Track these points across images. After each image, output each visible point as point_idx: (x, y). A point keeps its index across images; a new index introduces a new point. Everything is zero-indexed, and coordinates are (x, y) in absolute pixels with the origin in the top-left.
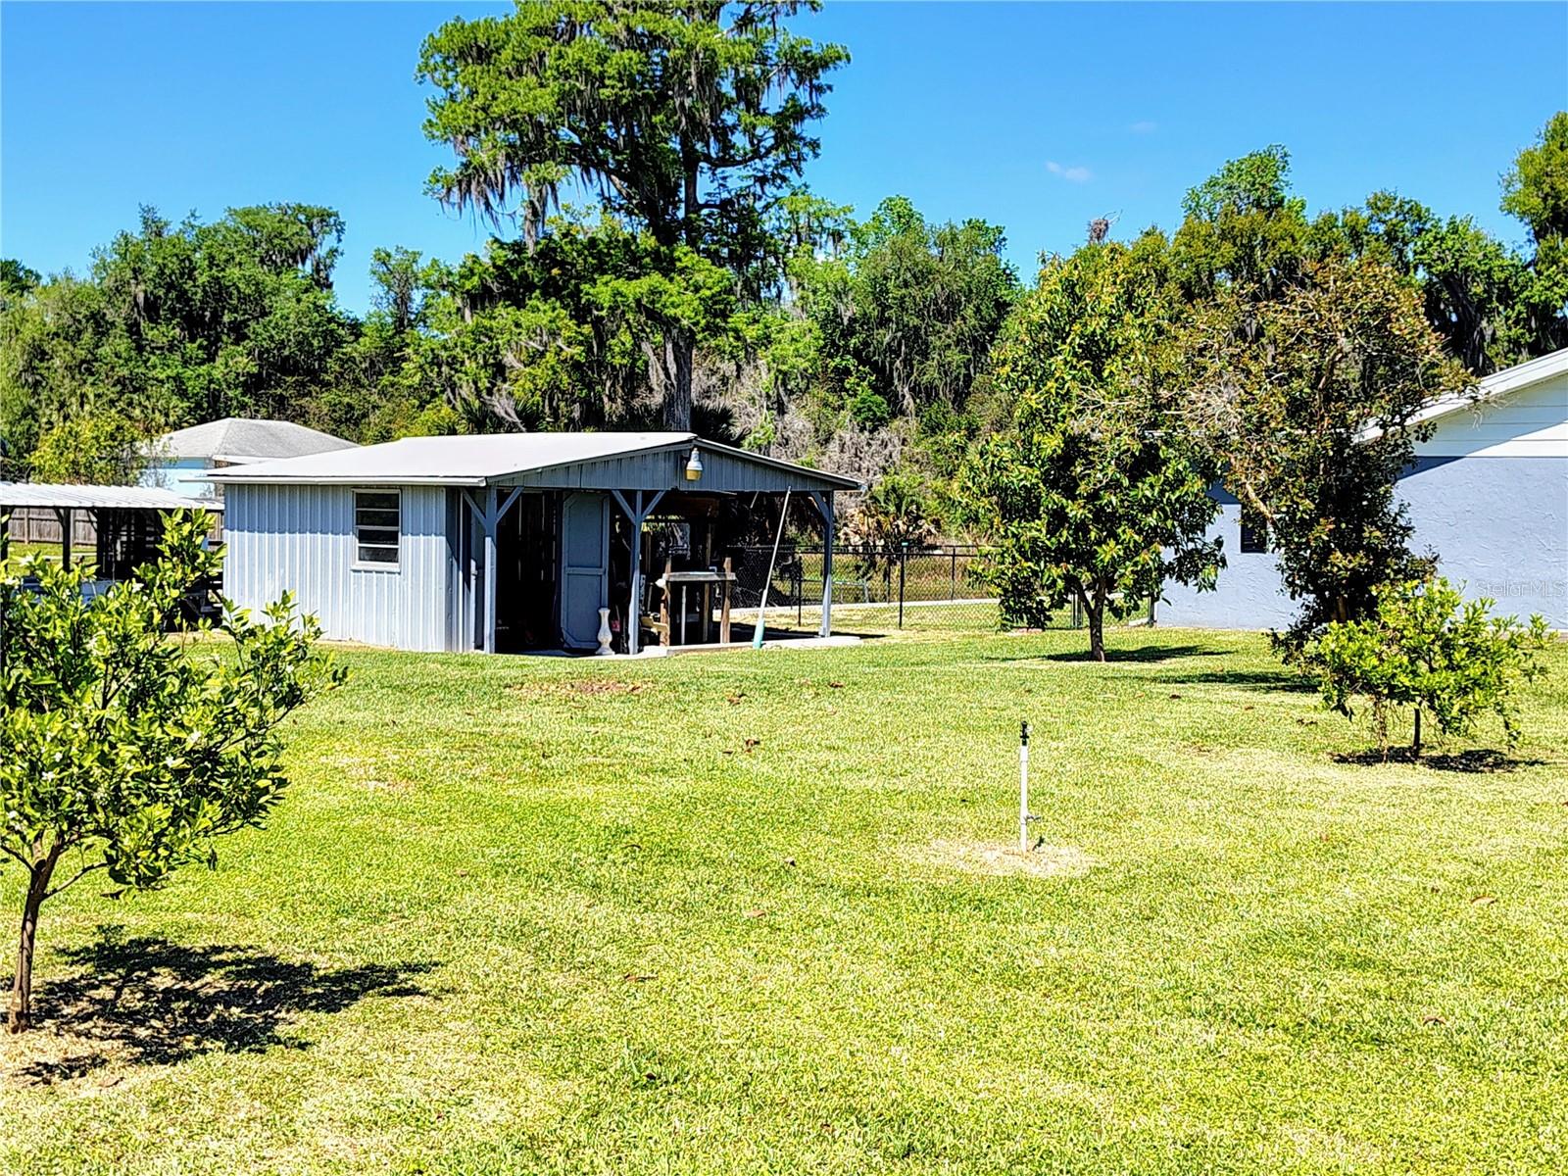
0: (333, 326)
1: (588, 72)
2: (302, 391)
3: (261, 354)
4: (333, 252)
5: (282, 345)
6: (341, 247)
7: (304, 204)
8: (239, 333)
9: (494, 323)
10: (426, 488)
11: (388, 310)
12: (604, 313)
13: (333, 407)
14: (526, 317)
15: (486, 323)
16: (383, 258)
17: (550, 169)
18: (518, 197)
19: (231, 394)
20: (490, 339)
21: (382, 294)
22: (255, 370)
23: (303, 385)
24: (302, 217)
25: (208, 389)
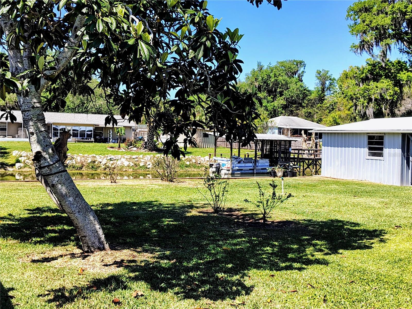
0: (305, 91)
1: (402, 11)
2: (297, 109)
3: (287, 99)
4: (303, 72)
5: (292, 97)
6: (305, 70)
7: (296, 60)
8: (281, 94)
9: (370, 87)
10: (394, 134)
11: (320, 87)
12: (404, 82)
13: (306, 113)
14: (380, 85)
15: (367, 87)
16: (319, 72)
17: (389, 41)
19: (279, 110)
20: (368, 91)
21: (319, 82)
22: (286, 103)
23: (298, 107)
24: (295, 63)
25: (273, 109)
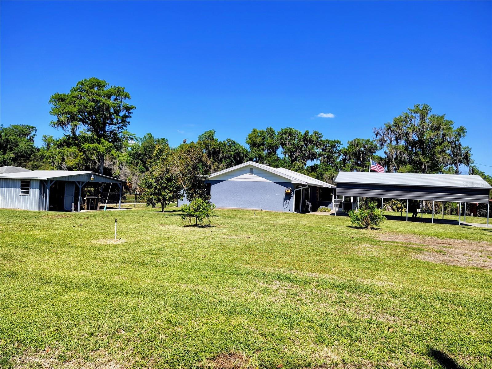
0: (33, 149)
1: (84, 105)
2: (25, 161)
3: (16, 154)
4: (34, 135)
5: (21, 152)
6: (36, 134)
7: (28, 125)
8: (11, 149)
9: (63, 151)
10: (35, 180)
11: (45, 147)
12: (86, 150)
13: (32, 165)
14: (70, 150)
15: (61, 150)
16: (45, 137)
17: (76, 123)
18: (70, 127)
19: (8, 161)
20: (62, 153)
21: (44, 143)
22: (15, 157)
23: (26, 160)
24: (28, 128)
25: (3, 160)
